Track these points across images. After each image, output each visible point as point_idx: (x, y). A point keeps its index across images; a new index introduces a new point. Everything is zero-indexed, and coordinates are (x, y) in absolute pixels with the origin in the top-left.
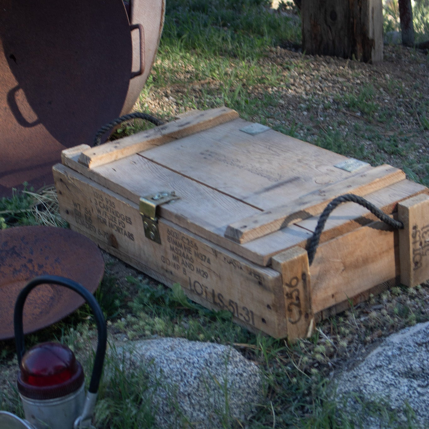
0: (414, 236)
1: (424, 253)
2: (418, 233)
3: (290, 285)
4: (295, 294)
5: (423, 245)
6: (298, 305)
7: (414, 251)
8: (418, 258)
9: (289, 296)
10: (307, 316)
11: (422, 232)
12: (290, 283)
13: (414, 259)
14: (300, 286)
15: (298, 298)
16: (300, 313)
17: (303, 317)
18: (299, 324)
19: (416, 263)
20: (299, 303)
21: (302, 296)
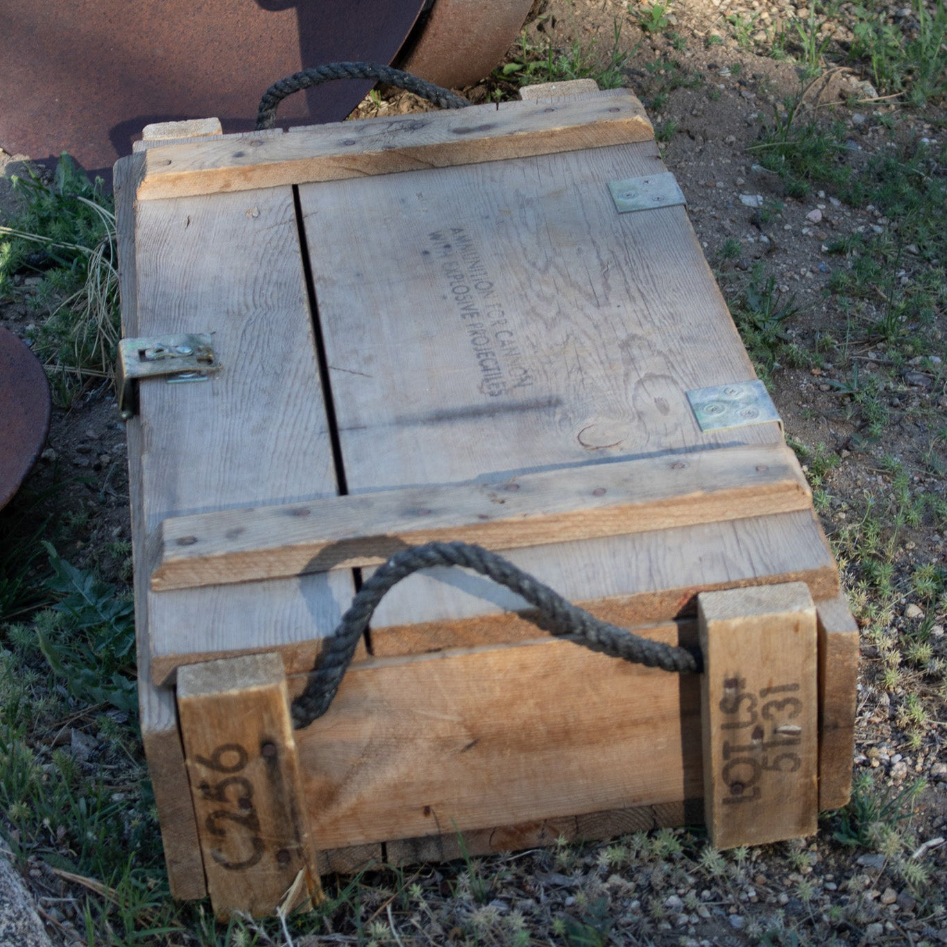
0: (729, 706)
1: (770, 764)
2: (746, 703)
3: (213, 763)
4: (232, 791)
5: (766, 738)
6: (251, 822)
7: (727, 750)
8: (742, 772)
9: (215, 792)
10: (283, 856)
11: (761, 702)
12: (216, 756)
13: (726, 771)
14: (255, 772)
15: (246, 802)
16: (258, 845)
17: (267, 857)
18: (254, 872)
19: (737, 786)
20: (253, 816)
21: (262, 799)
